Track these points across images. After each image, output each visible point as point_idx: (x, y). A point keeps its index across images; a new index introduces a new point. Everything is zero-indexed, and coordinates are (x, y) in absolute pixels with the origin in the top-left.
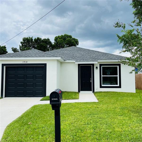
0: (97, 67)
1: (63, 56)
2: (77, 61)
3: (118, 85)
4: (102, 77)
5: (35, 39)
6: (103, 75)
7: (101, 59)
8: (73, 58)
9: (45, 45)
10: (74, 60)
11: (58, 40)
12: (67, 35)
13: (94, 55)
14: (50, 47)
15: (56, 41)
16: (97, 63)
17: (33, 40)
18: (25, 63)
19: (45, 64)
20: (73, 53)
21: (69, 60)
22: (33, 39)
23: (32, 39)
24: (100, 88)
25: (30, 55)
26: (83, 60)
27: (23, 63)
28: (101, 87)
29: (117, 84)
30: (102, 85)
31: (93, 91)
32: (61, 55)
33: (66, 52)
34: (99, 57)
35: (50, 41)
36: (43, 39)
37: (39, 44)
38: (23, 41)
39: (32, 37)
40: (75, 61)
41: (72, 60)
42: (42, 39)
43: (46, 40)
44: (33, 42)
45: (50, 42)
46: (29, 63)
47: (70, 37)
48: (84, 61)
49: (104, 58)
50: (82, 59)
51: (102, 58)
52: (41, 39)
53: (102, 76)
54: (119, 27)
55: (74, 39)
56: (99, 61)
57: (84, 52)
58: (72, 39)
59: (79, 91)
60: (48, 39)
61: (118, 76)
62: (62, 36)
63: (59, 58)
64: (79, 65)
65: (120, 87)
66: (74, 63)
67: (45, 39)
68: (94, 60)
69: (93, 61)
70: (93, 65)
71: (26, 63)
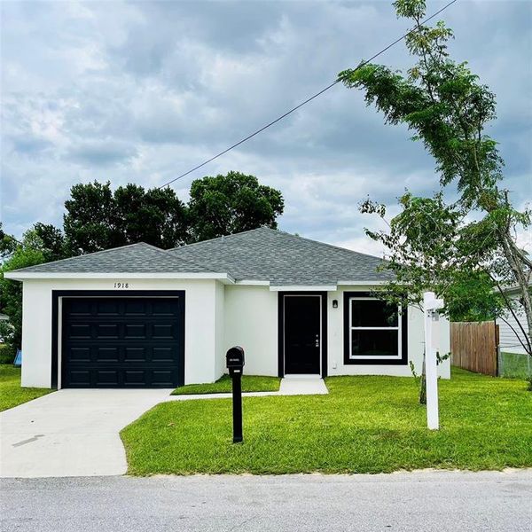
0: (335, 302)
1: (231, 266)
2: (273, 283)
3: (399, 357)
4: (353, 330)
5: (120, 192)
6: (353, 326)
7: (350, 278)
8: (263, 271)
9: (160, 214)
10: (267, 279)
11: (207, 194)
12: (238, 173)
13: (330, 262)
14: (174, 221)
15: (197, 199)
16: (334, 288)
17: (113, 194)
18: (121, 289)
19: (182, 293)
20: (264, 255)
21: (251, 278)
22: (113, 189)
23: (107, 192)
24: (345, 363)
25: (134, 265)
26: (295, 278)
27: (117, 289)
28: (347, 361)
29: (397, 354)
30: (352, 357)
31: (325, 375)
32: (223, 262)
33: (238, 249)
34: (344, 270)
35: (177, 200)
36: (149, 191)
37: (135, 209)
38: (74, 200)
39: (105, 184)
40: (268, 283)
41: (259, 279)
42: (146, 192)
43: (162, 194)
44: (112, 200)
45: (178, 202)
46: (132, 287)
47: (251, 181)
48: (297, 284)
49: (358, 274)
50: (290, 276)
51: (351, 274)
52: (141, 190)
53: (351, 328)
54: (371, 212)
55: (266, 190)
56: (340, 283)
57: (298, 251)
58: (259, 190)
59: (281, 375)
60: (169, 189)
61: (399, 328)
62: (220, 177)
63: (223, 276)
64: (281, 294)
65: (404, 361)
66: (267, 287)
67: (157, 191)
68: (326, 279)
69: (325, 283)
70: (325, 294)
71: (125, 289)
